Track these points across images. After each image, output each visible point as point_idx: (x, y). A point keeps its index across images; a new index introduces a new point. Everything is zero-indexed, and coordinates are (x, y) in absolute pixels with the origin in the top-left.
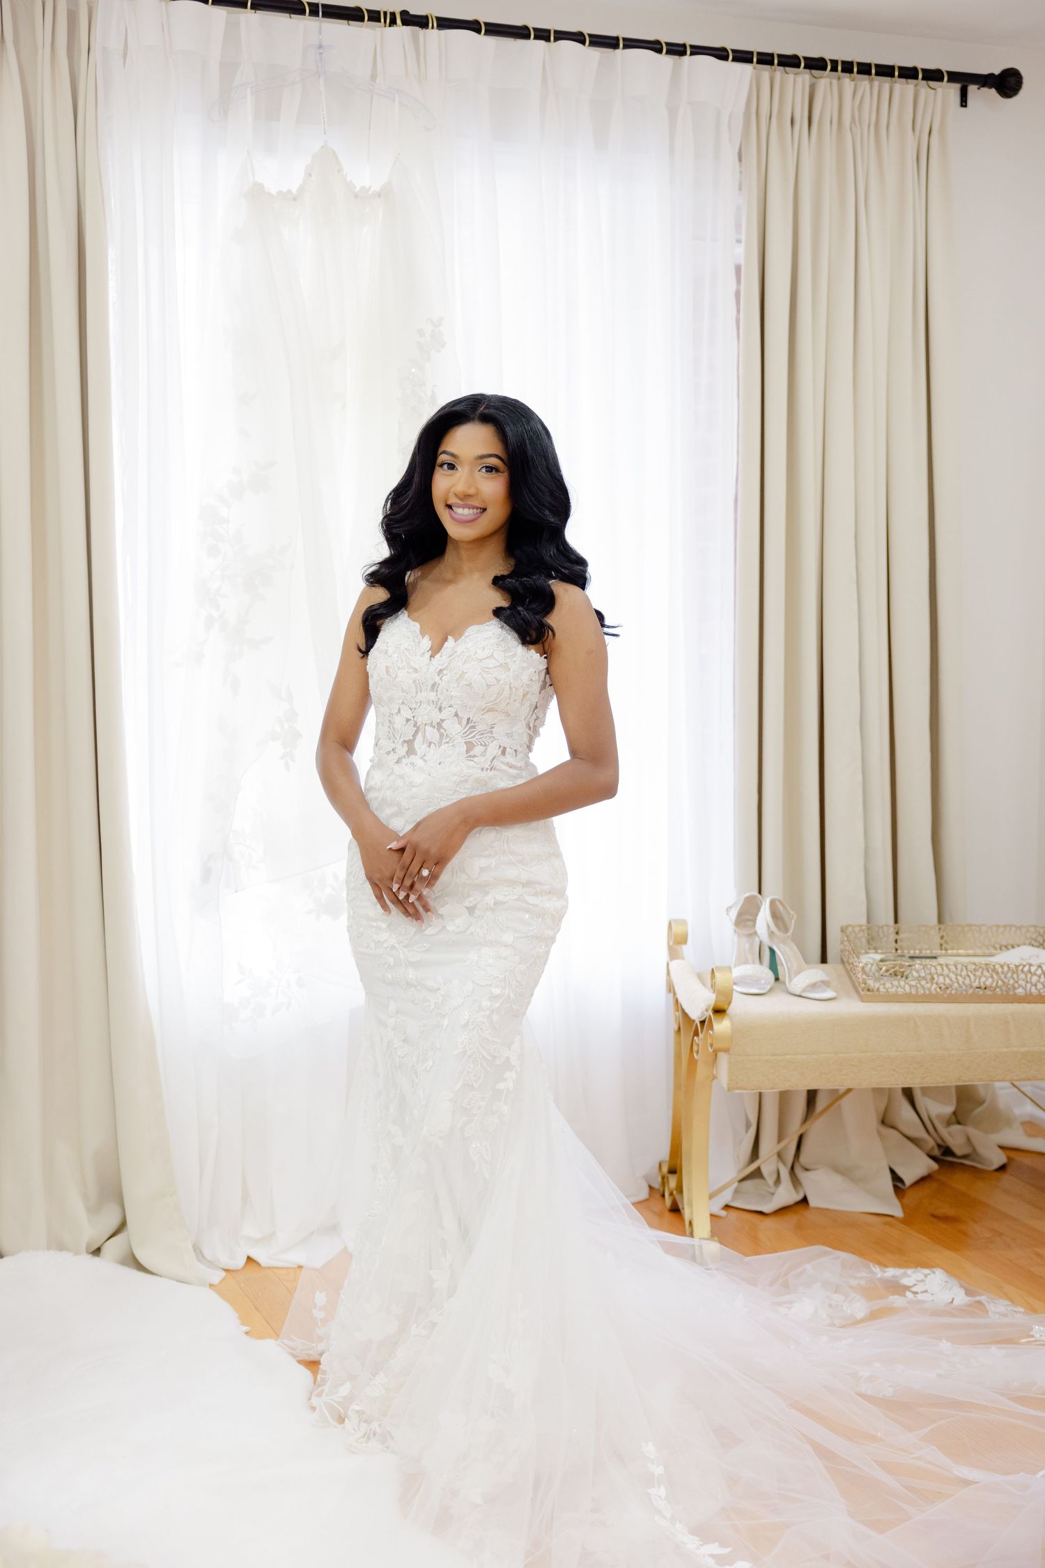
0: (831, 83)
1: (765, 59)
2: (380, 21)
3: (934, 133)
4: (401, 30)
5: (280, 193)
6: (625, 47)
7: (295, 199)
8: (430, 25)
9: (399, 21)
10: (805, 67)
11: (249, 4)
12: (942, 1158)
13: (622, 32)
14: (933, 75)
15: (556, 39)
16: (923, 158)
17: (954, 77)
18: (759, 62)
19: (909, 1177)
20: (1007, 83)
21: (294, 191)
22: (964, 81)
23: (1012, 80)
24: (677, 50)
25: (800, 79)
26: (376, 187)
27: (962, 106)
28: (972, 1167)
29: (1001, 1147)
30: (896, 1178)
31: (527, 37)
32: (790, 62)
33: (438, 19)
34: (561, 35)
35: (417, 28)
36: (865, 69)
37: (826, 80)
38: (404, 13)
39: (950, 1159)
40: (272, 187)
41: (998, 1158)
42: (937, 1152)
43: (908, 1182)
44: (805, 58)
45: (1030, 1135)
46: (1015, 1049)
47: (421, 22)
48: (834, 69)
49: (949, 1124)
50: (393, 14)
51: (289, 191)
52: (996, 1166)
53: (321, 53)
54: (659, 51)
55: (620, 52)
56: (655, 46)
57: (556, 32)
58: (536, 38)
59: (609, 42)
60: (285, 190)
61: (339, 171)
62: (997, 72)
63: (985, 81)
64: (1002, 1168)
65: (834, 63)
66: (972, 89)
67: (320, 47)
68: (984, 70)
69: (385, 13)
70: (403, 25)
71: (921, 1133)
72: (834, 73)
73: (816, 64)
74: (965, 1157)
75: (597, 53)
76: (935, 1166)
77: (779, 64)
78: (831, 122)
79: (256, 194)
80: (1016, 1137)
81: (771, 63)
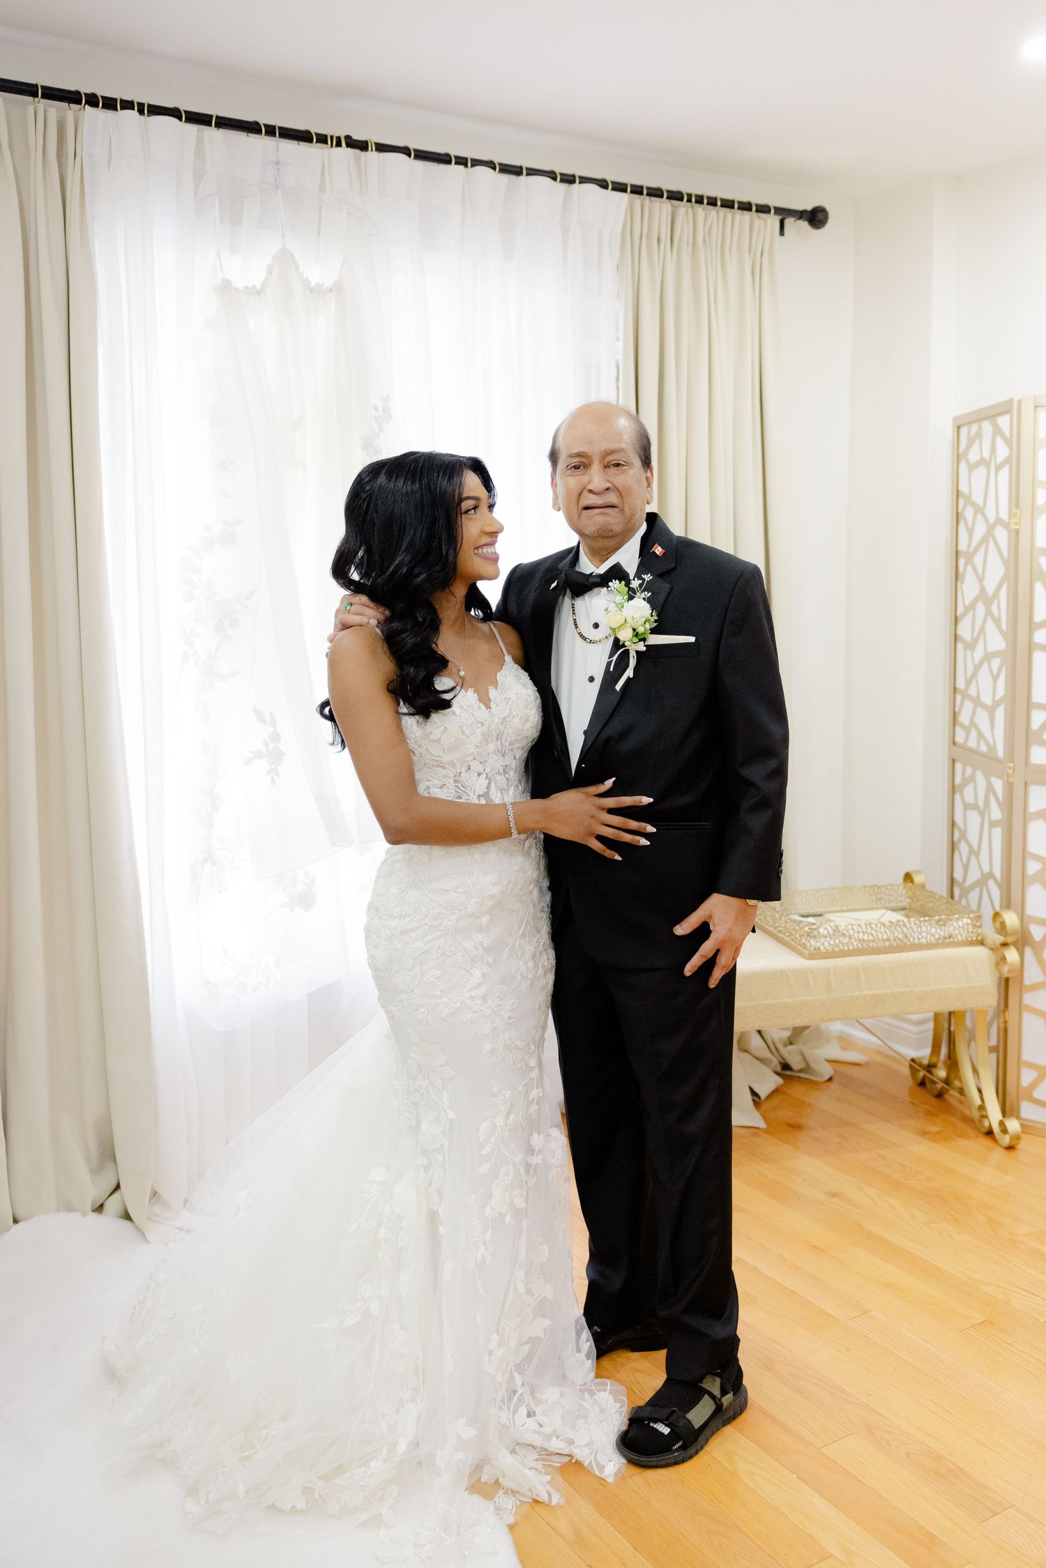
0: (687, 212)
1: (637, 190)
2: (327, 143)
3: (765, 255)
4: (344, 151)
5: (246, 288)
6: (528, 174)
7: (259, 293)
8: (370, 149)
9: (344, 144)
10: (667, 198)
11: (213, 123)
12: (783, 1072)
13: (526, 163)
14: (763, 209)
15: (473, 166)
16: (756, 273)
17: (779, 211)
18: (632, 192)
19: (763, 1093)
20: (816, 217)
21: (258, 287)
22: (783, 213)
23: (820, 216)
24: (569, 179)
25: (663, 207)
26: (329, 283)
27: (781, 235)
28: (808, 1079)
29: (828, 1061)
30: (754, 1093)
31: (449, 162)
32: (656, 193)
33: (376, 144)
34: (476, 163)
35: (358, 151)
36: (712, 202)
37: (683, 207)
38: (348, 138)
39: (788, 1073)
40: (238, 283)
41: (827, 1071)
42: (779, 1069)
43: (763, 1095)
44: (668, 191)
45: (844, 1049)
46: (865, 993)
47: (362, 146)
48: (689, 200)
49: (785, 1045)
50: (339, 139)
51: (254, 287)
52: (826, 1077)
53: (278, 169)
54: (555, 179)
55: (523, 178)
56: (552, 175)
57: (472, 160)
58: (456, 163)
59: (516, 171)
60: (250, 286)
61: (296, 269)
62: (809, 208)
63: (801, 215)
64: (830, 1079)
65: (690, 196)
66: (789, 221)
67: (278, 163)
68: (800, 207)
69: (332, 137)
70: (347, 147)
71: (767, 1054)
72: (689, 204)
73: (676, 196)
74: (801, 1071)
75: (506, 178)
76: (780, 1081)
77: (648, 195)
78: (688, 242)
79: (225, 288)
80: (836, 1052)
81: (641, 193)
